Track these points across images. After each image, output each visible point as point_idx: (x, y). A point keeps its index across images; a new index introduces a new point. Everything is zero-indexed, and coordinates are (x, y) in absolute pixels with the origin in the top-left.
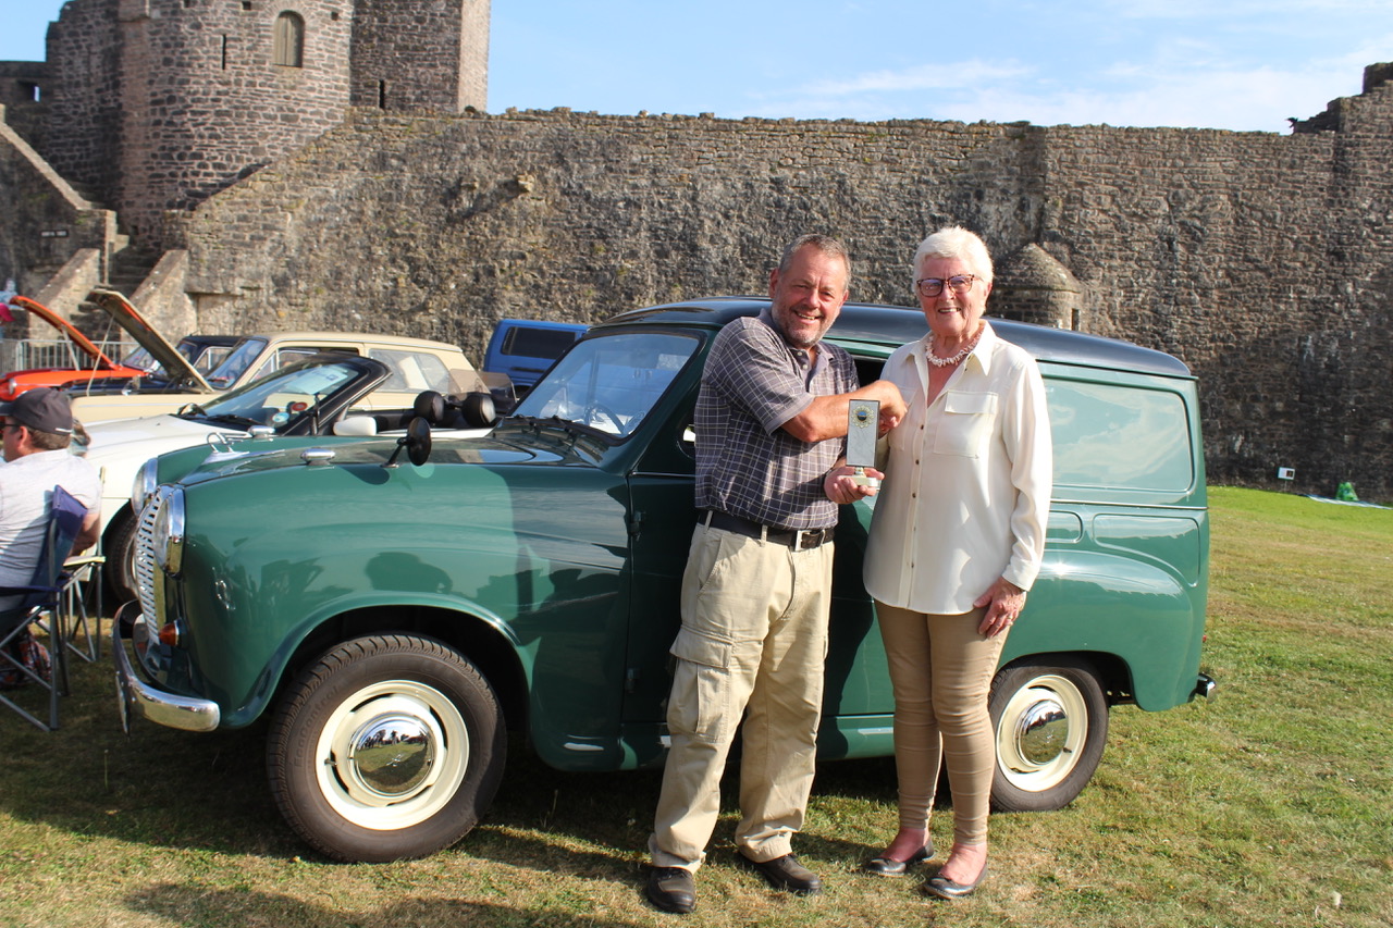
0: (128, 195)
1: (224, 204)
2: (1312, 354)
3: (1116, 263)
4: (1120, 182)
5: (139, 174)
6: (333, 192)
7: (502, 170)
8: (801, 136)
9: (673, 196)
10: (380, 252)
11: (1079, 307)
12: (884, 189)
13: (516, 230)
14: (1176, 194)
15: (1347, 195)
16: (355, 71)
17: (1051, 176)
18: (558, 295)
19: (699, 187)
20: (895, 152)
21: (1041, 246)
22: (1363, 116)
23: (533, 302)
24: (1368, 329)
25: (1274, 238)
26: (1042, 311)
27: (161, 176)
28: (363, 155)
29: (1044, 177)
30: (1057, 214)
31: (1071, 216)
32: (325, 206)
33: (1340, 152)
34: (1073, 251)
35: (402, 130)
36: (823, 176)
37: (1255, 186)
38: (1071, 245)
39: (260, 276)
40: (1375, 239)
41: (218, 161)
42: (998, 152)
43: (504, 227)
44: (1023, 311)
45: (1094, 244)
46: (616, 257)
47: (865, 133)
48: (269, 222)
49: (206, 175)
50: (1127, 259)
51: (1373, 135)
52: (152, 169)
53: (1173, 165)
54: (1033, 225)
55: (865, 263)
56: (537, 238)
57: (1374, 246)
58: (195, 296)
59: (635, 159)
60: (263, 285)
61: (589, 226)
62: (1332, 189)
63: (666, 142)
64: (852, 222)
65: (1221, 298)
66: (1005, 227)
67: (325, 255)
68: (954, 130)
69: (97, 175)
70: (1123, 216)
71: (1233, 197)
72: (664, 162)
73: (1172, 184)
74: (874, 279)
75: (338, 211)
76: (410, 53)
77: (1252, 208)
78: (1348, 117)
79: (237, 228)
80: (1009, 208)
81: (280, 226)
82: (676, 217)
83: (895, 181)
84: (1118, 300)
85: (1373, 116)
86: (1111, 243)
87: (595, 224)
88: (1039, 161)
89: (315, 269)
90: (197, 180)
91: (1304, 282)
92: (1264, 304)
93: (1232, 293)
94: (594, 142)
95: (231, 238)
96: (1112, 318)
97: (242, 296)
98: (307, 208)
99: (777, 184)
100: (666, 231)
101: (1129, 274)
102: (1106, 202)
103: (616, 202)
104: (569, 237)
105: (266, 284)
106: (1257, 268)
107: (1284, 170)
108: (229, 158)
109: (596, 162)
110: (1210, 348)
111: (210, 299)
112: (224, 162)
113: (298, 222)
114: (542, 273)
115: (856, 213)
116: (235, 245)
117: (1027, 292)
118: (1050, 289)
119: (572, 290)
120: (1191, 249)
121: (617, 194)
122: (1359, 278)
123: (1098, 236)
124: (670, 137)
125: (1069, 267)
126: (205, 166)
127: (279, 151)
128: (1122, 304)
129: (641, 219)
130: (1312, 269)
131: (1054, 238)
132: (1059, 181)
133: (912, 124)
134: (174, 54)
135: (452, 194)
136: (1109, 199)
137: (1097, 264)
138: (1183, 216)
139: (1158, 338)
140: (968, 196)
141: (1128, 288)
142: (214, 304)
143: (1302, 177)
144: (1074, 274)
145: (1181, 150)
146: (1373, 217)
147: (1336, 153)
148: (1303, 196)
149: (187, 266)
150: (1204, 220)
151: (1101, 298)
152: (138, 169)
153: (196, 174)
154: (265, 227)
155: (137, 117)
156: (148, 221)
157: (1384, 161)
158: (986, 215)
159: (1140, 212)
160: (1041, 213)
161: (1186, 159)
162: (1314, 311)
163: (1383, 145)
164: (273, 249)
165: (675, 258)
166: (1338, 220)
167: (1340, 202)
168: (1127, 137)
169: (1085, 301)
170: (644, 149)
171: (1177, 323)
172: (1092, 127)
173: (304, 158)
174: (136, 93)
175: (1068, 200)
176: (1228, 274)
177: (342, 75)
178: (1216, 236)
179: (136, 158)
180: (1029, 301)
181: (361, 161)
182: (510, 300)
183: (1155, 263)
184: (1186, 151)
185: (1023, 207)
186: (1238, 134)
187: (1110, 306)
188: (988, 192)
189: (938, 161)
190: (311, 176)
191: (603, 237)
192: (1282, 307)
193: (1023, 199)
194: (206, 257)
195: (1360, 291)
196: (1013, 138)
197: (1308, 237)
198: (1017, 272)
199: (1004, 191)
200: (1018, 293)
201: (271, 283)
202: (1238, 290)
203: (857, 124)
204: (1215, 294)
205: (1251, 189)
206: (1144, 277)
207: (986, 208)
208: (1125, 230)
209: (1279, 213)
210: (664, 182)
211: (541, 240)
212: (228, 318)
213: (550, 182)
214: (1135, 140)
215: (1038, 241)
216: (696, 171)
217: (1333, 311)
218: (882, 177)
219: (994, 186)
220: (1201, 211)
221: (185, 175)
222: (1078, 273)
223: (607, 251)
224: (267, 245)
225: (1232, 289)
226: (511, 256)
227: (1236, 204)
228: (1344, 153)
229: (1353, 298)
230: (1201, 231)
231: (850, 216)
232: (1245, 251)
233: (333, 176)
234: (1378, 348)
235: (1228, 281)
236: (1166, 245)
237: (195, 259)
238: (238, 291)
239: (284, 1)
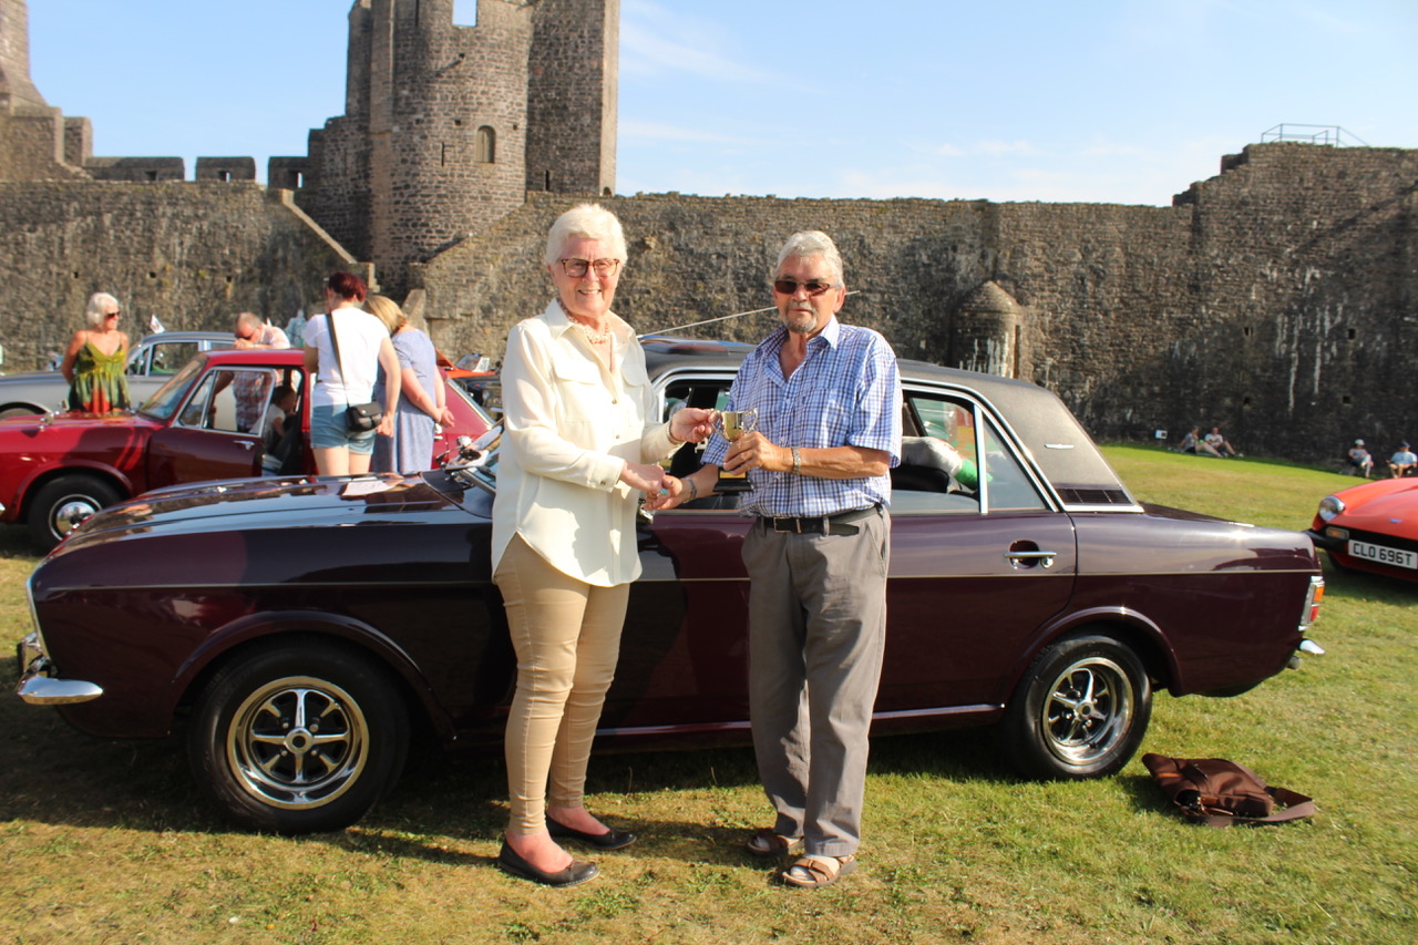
0: (377, 251)
1: (448, 258)
2: (1179, 354)
3: (1046, 294)
4: (1048, 239)
5: (384, 237)
6: (520, 249)
7: (634, 234)
8: (835, 210)
9: (749, 251)
10: (552, 290)
11: (1020, 323)
12: (890, 245)
13: (643, 274)
14: (1086, 248)
15: (1201, 247)
16: (529, 164)
17: (1003, 236)
18: (672, 318)
19: (766, 245)
20: (898, 220)
21: (995, 282)
22: (1212, 194)
23: (656, 322)
24: (1216, 338)
25: (1153, 277)
26: (995, 327)
27: (401, 238)
28: (540, 225)
29: (997, 236)
30: (1006, 261)
31: (1016, 263)
32: (515, 259)
33: (1196, 217)
34: (1017, 286)
36: (850, 236)
37: (1140, 241)
38: (1016, 282)
39: (472, 306)
40: (1222, 278)
41: (439, 228)
42: (967, 220)
43: (635, 273)
44: (983, 327)
45: (1031, 282)
46: (711, 292)
47: (877, 207)
48: (478, 270)
49: (431, 237)
50: (1053, 291)
51: (1218, 207)
52: (394, 233)
53: (1084, 228)
54: (991, 269)
55: (878, 296)
56: (657, 280)
57: (1220, 281)
58: (429, 320)
59: (723, 226)
60: (475, 312)
61: (693, 271)
62: (1192, 244)
63: (744, 214)
64: (870, 268)
65: (1117, 317)
66: (972, 270)
67: (516, 291)
68: (938, 205)
69: (351, 236)
70: (1051, 263)
71: (1124, 247)
72: (743, 228)
73: (1083, 240)
74: (884, 305)
75: (523, 262)
76: (566, 152)
77: (1138, 256)
78: (1202, 195)
79: (457, 274)
80: (974, 257)
81: (486, 273)
82: (751, 265)
83: (898, 240)
84: (1047, 319)
85: (1218, 193)
86: (1043, 281)
87: (697, 270)
88: (994, 226)
89: (508, 302)
90: (425, 241)
91: (1173, 306)
92: (1146, 321)
93: (1124, 314)
94: (695, 215)
95: (453, 281)
96: (1044, 331)
97: (461, 320)
98: (503, 261)
100: (745, 275)
101: (1055, 301)
102: (1039, 252)
103: (711, 255)
104: (679, 279)
105: (476, 311)
106: (1142, 297)
107: (1159, 231)
108: (447, 226)
109: (697, 229)
110: (1109, 351)
111: (439, 322)
112: (444, 229)
113: (497, 270)
114: (662, 303)
115: (872, 262)
116: (455, 287)
117: (985, 315)
118: (999, 312)
119: (681, 314)
120: (1097, 284)
121: (711, 250)
122: (1210, 303)
123: (1035, 276)
124: (747, 211)
125: (1015, 297)
126: (431, 232)
127: (479, 221)
128: (1050, 322)
129: (727, 267)
130: (1178, 297)
131: (1004, 278)
132: (1008, 239)
133: (909, 201)
134: (410, 157)
136: (1041, 252)
137: (1033, 295)
138: (1091, 262)
139: (1075, 344)
140: (946, 249)
141: (1054, 311)
142: (441, 327)
143: (1171, 236)
144: (1018, 302)
145: (1089, 217)
146: (1219, 262)
147: (1194, 219)
148: (1173, 248)
149: (424, 300)
150: (1106, 264)
151: (1036, 317)
152: (384, 234)
153: (424, 237)
154: (476, 274)
155: (382, 199)
156: (390, 268)
157: (1227, 224)
158: (959, 262)
159: (1062, 259)
160: (996, 261)
161: (1093, 224)
162: (1179, 326)
163: (1226, 213)
164: (481, 288)
165: (751, 292)
166: (1196, 264)
167: (1197, 252)
168: (1053, 209)
169: (1025, 319)
170: (729, 219)
171: (1087, 333)
172: (1029, 203)
173: (500, 227)
174: (381, 183)
175: (1014, 251)
176: (1122, 300)
177: (520, 168)
178: (1113, 275)
179: (382, 227)
180: (987, 320)
181: (538, 228)
182: (640, 322)
183: (1073, 294)
184: (1093, 218)
185: (983, 256)
186: (1128, 207)
187: (1042, 323)
188: (960, 247)
189: (926, 226)
190: (505, 239)
191: (702, 278)
192: (1158, 322)
193: (983, 251)
194: (437, 294)
195: (1210, 312)
196: (977, 210)
197: (1176, 276)
198: (978, 301)
199: (971, 246)
200: (979, 315)
201: (480, 311)
202: (1129, 311)
203: (872, 201)
204: (1113, 316)
205: (1137, 243)
206: (1065, 303)
207: (958, 257)
208: (1051, 272)
209: (1156, 260)
210: (743, 241)
211: (661, 281)
212: (451, 334)
213: (667, 242)
214: (1058, 212)
215: (994, 280)
216: (764, 234)
217: (1192, 325)
218: (889, 237)
219: (964, 242)
220: (1103, 258)
221: (417, 237)
222: (1020, 300)
223: (705, 288)
224: (477, 286)
225: (1124, 311)
226: (640, 292)
227: (1127, 254)
228: (1199, 218)
229: (1206, 316)
230: (1103, 271)
231: (868, 264)
232: (1133, 285)
233: (520, 238)
234: (1223, 350)
235: (1121, 306)
236: (1080, 282)
237: (430, 296)
238: (458, 317)
239: (480, 119)
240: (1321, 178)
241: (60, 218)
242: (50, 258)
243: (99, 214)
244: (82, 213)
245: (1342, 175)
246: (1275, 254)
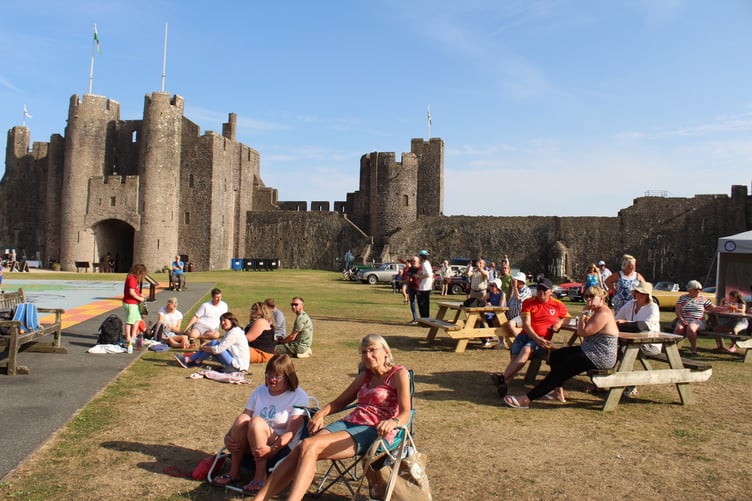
0: (373, 233)
1: (396, 235)
3: (575, 244)
4: (576, 228)
6: (417, 232)
7: (451, 228)
9: (485, 233)
12: (528, 230)
13: (454, 240)
14: (587, 230)
15: (624, 229)
16: (418, 206)
17: (562, 227)
19: (490, 231)
20: (530, 223)
21: (560, 241)
22: (626, 213)
25: (609, 238)
26: (559, 254)
27: (380, 229)
29: (560, 227)
30: (563, 235)
31: (566, 235)
32: (415, 235)
35: (430, 220)
36: (515, 228)
38: (566, 241)
39: (403, 249)
40: (630, 238)
41: (392, 226)
42: (551, 222)
43: (451, 239)
44: (555, 255)
45: (570, 241)
46: (474, 245)
47: (524, 219)
48: (404, 239)
49: (390, 229)
50: (578, 243)
51: (629, 217)
52: (377, 227)
53: (587, 224)
54: (558, 237)
59: (477, 225)
60: (403, 251)
61: (468, 239)
62: (620, 228)
65: (598, 251)
66: (552, 238)
68: (542, 218)
70: (577, 235)
71: (599, 230)
72: (483, 226)
73: (586, 228)
75: (418, 236)
76: (429, 202)
77: (604, 232)
78: (623, 213)
79: (398, 240)
80: (553, 234)
81: (407, 240)
82: (486, 237)
83: (530, 229)
85: (628, 212)
86: (574, 240)
88: (559, 224)
90: (388, 230)
91: (615, 247)
92: (607, 252)
93: (600, 250)
94: (469, 222)
95: (397, 242)
96: (575, 255)
98: (412, 236)
99: (506, 230)
100: (484, 240)
101: (578, 246)
103: (474, 234)
104: (464, 241)
106: (605, 245)
107: (610, 224)
109: (470, 226)
112: (394, 226)
113: (410, 239)
114: (459, 248)
116: (398, 244)
117: (556, 251)
118: (560, 250)
120: (591, 241)
121: (474, 232)
122: (627, 246)
123: (572, 239)
124: (484, 220)
125: (565, 245)
126: (389, 227)
127: (404, 223)
128: (577, 253)
129: (479, 237)
130: (617, 244)
131: (562, 240)
133: (533, 217)
134: (383, 205)
135: (440, 233)
136: (573, 232)
137: (571, 245)
138: (589, 234)
139: (585, 260)
140: (545, 231)
141: (578, 249)
143: (614, 226)
145: (588, 221)
146: (629, 234)
147: (621, 220)
148: (615, 229)
149: (389, 248)
150: (594, 235)
151: (572, 251)
152: (375, 227)
153: (387, 228)
155: (374, 218)
157: (631, 222)
158: (549, 235)
159: (580, 234)
160: (560, 235)
161: (589, 223)
163: (631, 218)
166: (622, 234)
167: (622, 231)
169: (568, 252)
170: (479, 223)
171: (588, 256)
172: (570, 217)
173: (410, 225)
174: (373, 211)
175: (565, 232)
176: (599, 246)
177: (415, 206)
178: (596, 238)
179: (374, 225)
180: (556, 253)
181: (422, 226)
183: (584, 244)
185: (556, 233)
186: (601, 217)
187: (574, 253)
188: (549, 230)
189: (538, 224)
190: (412, 229)
191: (471, 241)
194: (393, 246)
196: (554, 219)
197: (616, 238)
198: (554, 247)
199: (552, 230)
200: (554, 251)
203: (522, 217)
205: (603, 228)
206: (581, 247)
208: (577, 238)
209: (609, 233)
210: (483, 230)
211: (459, 242)
213: (460, 230)
214: (578, 219)
216: (490, 227)
218: (527, 228)
220: (593, 233)
221: (385, 229)
222: (567, 247)
223: (472, 244)
224: (404, 244)
226: (453, 245)
227: (600, 232)
228: (623, 220)
230: (593, 237)
232: (602, 241)
233: (417, 229)
236: (586, 240)
239: (404, 193)
240: (660, 207)
241: (276, 222)
242: (273, 234)
243: (288, 220)
244: (283, 221)
245: (667, 206)
246: (647, 231)
